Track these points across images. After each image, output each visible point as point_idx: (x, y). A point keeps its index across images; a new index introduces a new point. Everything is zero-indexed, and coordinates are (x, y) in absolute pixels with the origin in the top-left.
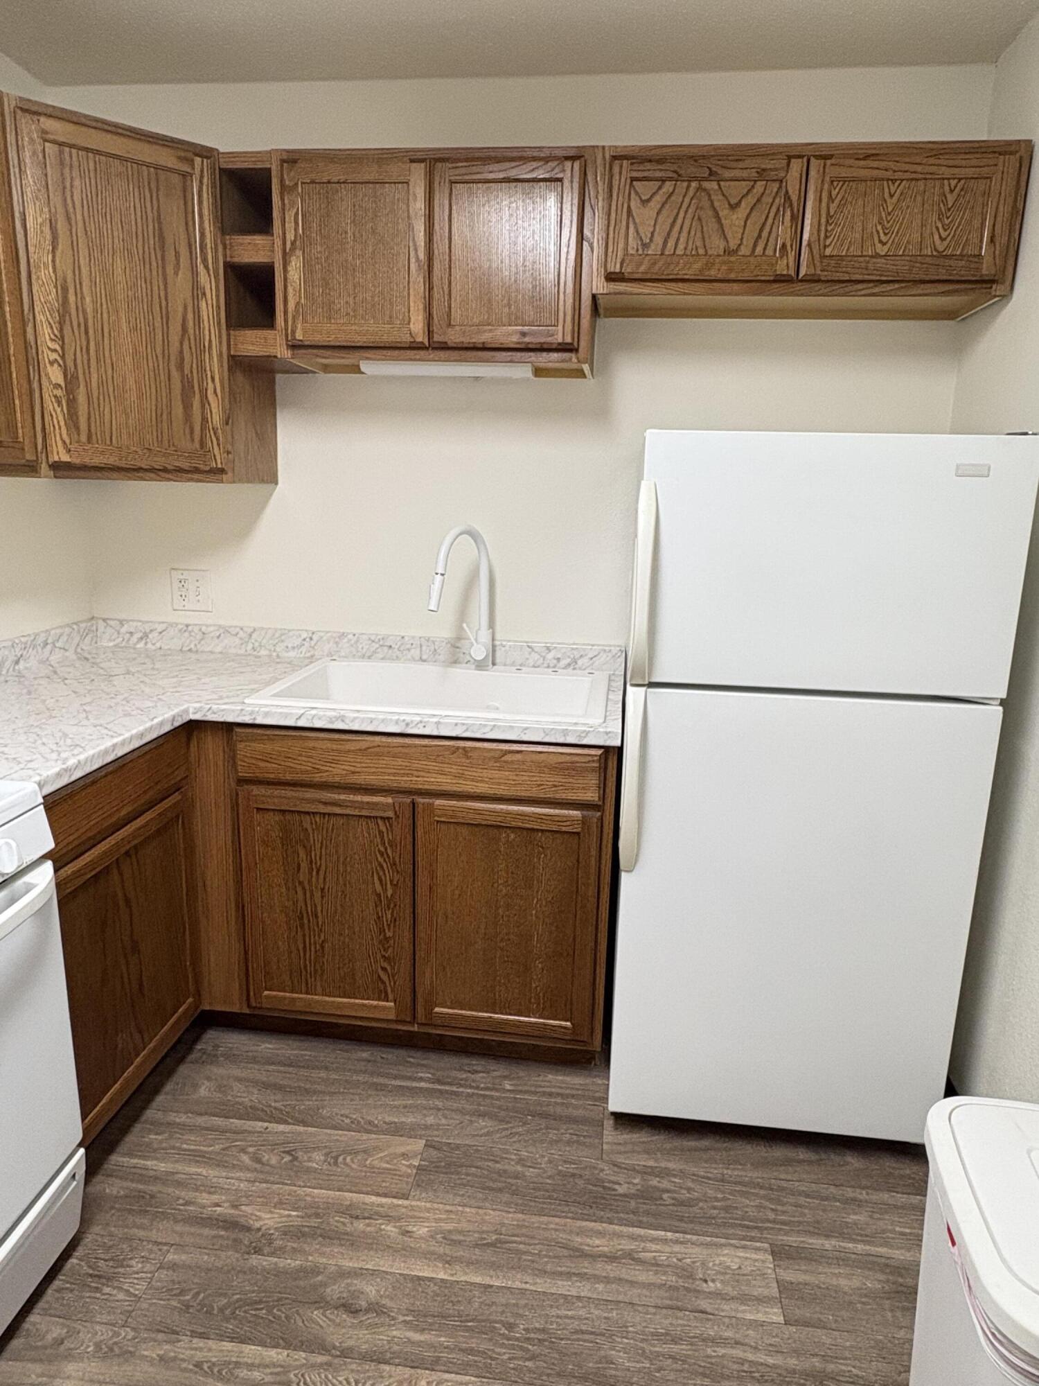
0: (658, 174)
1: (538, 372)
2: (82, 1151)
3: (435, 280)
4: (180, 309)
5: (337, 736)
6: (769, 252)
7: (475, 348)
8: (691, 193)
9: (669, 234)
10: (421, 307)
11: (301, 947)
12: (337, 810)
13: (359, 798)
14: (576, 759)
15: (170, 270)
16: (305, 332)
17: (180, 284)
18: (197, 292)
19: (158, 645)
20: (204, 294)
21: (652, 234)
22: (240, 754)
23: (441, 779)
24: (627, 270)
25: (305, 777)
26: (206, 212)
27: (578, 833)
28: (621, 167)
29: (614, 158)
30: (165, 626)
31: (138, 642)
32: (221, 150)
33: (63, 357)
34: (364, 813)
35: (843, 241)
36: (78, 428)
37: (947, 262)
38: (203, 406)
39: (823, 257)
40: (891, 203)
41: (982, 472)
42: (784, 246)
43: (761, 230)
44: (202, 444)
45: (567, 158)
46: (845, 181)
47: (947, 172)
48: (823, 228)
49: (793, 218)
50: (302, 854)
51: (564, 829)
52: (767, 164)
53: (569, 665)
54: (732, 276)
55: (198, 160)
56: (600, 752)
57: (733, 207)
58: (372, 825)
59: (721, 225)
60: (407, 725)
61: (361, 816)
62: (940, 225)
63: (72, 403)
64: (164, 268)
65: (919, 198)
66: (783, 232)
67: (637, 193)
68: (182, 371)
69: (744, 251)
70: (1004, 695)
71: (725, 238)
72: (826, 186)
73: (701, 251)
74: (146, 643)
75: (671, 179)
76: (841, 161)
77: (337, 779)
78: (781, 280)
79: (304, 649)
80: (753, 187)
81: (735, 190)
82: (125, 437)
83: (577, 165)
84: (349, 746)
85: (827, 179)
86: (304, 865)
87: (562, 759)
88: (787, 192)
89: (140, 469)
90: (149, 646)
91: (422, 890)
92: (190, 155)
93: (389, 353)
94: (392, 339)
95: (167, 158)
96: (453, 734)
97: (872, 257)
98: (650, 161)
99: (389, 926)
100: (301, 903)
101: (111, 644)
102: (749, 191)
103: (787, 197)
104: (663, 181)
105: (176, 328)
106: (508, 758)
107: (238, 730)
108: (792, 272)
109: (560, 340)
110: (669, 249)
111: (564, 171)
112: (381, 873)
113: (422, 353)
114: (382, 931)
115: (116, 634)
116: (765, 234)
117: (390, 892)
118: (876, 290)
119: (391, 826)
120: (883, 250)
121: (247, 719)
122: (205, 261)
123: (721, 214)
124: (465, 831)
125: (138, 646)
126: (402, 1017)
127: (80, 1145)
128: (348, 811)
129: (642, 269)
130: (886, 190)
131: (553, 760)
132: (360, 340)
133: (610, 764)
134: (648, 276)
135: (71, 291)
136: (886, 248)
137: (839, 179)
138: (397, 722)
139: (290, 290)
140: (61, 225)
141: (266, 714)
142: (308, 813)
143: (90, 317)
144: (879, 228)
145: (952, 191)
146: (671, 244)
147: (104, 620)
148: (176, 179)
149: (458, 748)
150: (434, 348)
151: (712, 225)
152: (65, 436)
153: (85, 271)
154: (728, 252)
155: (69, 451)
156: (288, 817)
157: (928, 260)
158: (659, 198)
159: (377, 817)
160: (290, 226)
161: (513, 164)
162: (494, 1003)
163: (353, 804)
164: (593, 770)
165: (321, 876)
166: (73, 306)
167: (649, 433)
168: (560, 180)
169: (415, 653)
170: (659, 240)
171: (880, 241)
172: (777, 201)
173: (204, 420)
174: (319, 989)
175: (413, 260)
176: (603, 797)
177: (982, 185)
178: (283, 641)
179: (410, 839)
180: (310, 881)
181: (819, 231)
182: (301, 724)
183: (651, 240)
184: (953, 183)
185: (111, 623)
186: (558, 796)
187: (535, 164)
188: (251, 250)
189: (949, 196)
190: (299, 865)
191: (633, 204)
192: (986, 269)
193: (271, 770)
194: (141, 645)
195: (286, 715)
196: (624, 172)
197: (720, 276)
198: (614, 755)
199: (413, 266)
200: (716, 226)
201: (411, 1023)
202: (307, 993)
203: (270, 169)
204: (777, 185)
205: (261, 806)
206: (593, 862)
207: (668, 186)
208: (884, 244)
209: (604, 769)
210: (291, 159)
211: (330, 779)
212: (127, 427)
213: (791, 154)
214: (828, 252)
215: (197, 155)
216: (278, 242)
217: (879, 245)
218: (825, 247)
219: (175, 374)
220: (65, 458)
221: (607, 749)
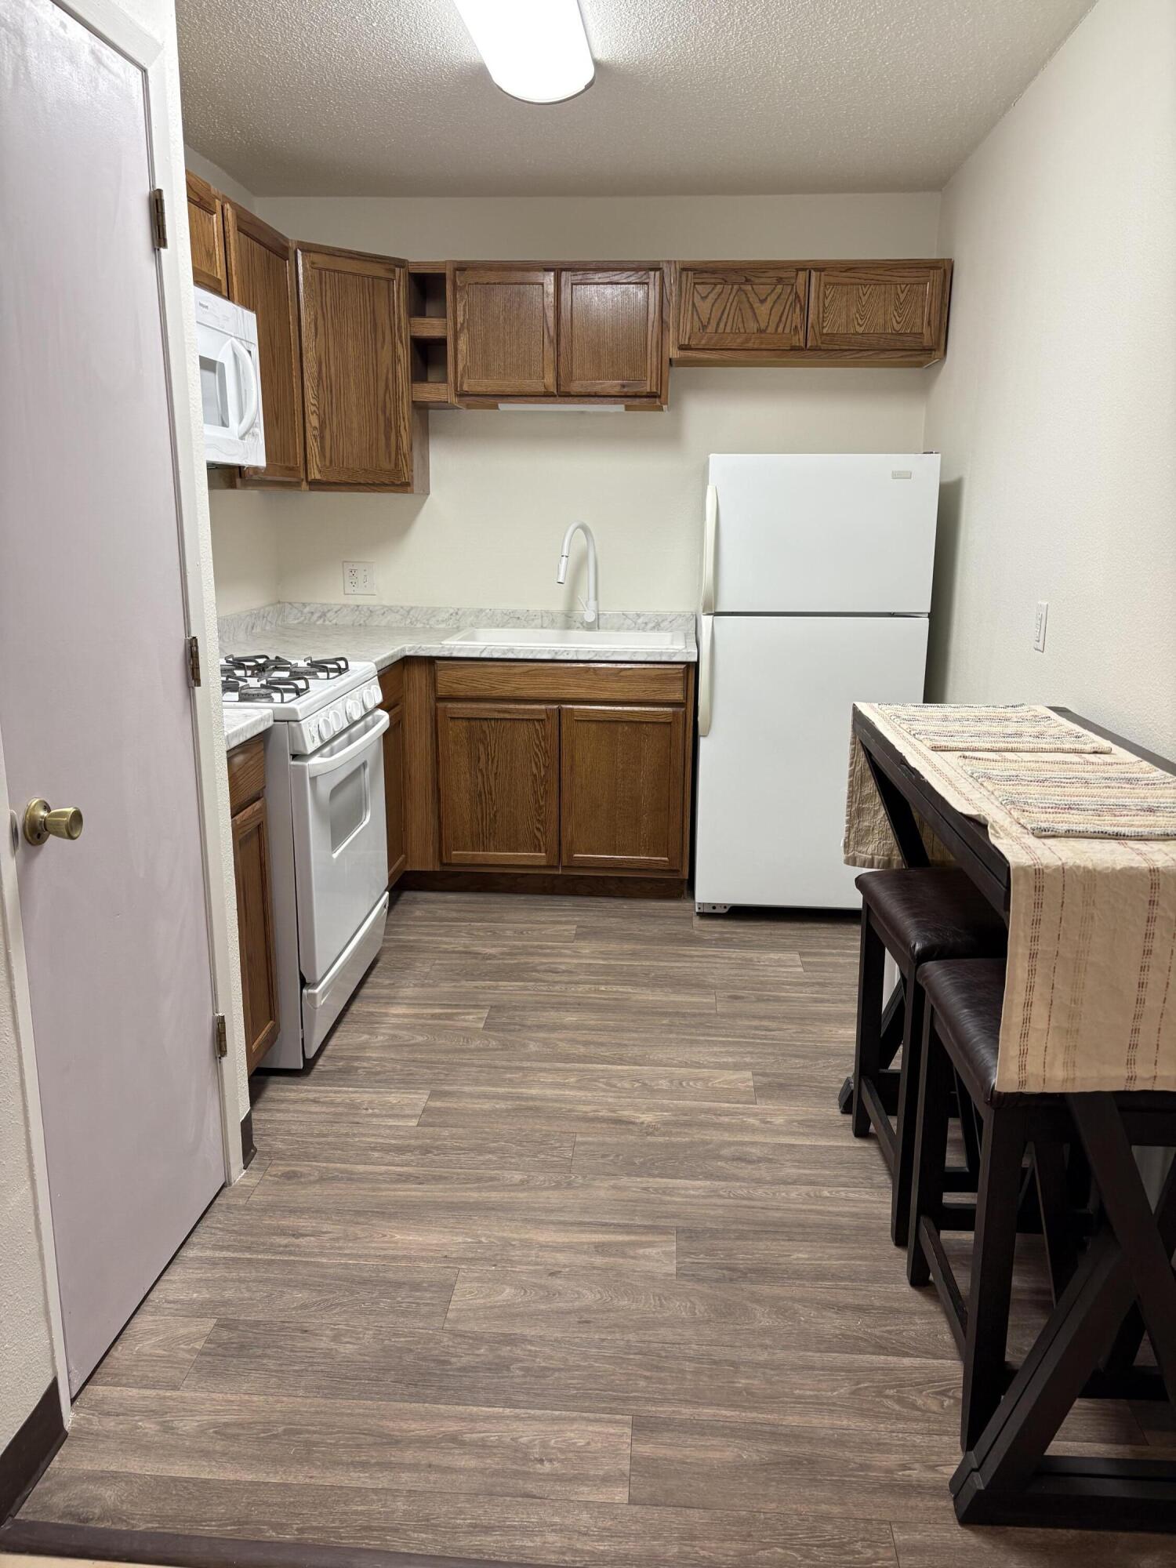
0: (713, 281)
1: (628, 408)
2: (387, 893)
3: (562, 349)
4: (385, 371)
5: (507, 664)
6: (787, 330)
7: (589, 396)
8: (734, 291)
9: (720, 319)
10: (552, 367)
11: (480, 816)
12: (507, 716)
13: (522, 707)
14: (669, 672)
15: (379, 345)
16: (469, 385)
17: (385, 355)
18: (395, 359)
19: (334, 621)
20: (400, 360)
21: (709, 319)
22: (439, 679)
23: (580, 691)
24: (693, 343)
25: (487, 693)
26: (402, 304)
27: (670, 723)
28: (687, 276)
29: (684, 269)
30: (339, 607)
31: (317, 620)
32: (410, 260)
33: (318, 409)
34: (526, 717)
35: (834, 324)
36: (325, 457)
37: (902, 338)
38: (397, 436)
39: (822, 334)
40: (864, 299)
41: (908, 476)
42: (796, 327)
43: (781, 317)
44: (396, 465)
45: (652, 270)
46: (834, 284)
47: (899, 280)
48: (821, 316)
49: (802, 309)
50: (482, 749)
51: (661, 720)
52: (784, 275)
53: (654, 627)
54: (763, 346)
55: (397, 270)
56: (683, 666)
57: (762, 301)
58: (531, 725)
59: (755, 314)
60: (556, 653)
61: (523, 720)
62: (896, 314)
63: (322, 438)
64: (376, 344)
65: (882, 297)
66: (797, 317)
67: (698, 292)
68: (385, 413)
69: (771, 329)
70: (929, 611)
71: (758, 322)
72: (822, 288)
73: (742, 330)
74: (324, 621)
75: (721, 284)
76: (831, 273)
77: (508, 694)
78: (793, 349)
79: (451, 622)
80: (774, 289)
81: (763, 290)
82: (351, 462)
83: (658, 273)
84: (516, 671)
85: (822, 284)
86: (483, 757)
87: (659, 672)
88: (796, 293)
89: (360, 484)
90: (327, 622)
91: (565, 769)
92: (392, 267)
93: (530, 399)
94: (533, 390)
95: (379, 271)
96: (587, 658)
97: (853, 334)
98: (706, 272)
99: (542, 797)
100: (480, 784)
101: (296, 622)
102: (772, 291)
103: (797, 296)
104: (715, 284)
105: (382, 384)
106: (623, 673)
107: (438, 662)
108: (802, 345)
109: (648, 390)
110: (720, 330)
111: (649, 278)
112: (537, 760)
113: (552, 399)
114: (537, 801)
115: (299, 614)
116: (784, 319)
117: (543, 773)
118: (857, 356)
119: (544, 726)
120: (860, 330)
121: (446, 654)
122: (400, 337)
123: (755, 306)
124: (594, 726)
125: (318, 623)
126: (551, 863)
127: (386, 890)
128: (514, 717)
129: (703, 342)
130: (861, 291)
131: (654, 673)
132: (508, 390)
133: (690, 677)
134: (707, 347)
135: (324, 365)
136: (862, 328)
137: (830, 284)
138: (549, 652)
139: (459, 356)
140: (320, 322)
141: (460, 650)
142: (486, 719)
143: (333, 379)
144: (857, 315)
145: (902, 292)
146: (722, 325)
147: (290, 603)
148: (384, 284)
149: (589, 668)
150: (560, 396)
151: (749, 314)
152: (318, 463)
153: (331, 350)
154: (760, 331)
155: (320, 472)
156: (473, 723)
157: (889, 336)
158: (712, 296)
159: (534, 720)
160: (460, 313)
161: (615, 273)
162: (615, 849)
163: (518, 711)
164: (679, 679)
165: (495, 765)
166: (324, 375)
167: (711, 456)
168: (647, 284)
169: (538, 622)
170: (713, 323)
171: (858, 324)
172: (791, 298)
173: (398, 448)
174: (492, 847)
175: (546, 336)
176: (686, 698)
177: (921, 288)
178: (434, 616)
179: (557, 733)
180: (487, 769)
181: (818, 317)
182: (484, 655)
183: (708, 323)
184: (903, 286)
185: (296, 605)
186: (656, 698)
187: (629, 273)
188: (430, 327)
189: (901, 295)
190: (479, 758)
191: (695, 299)
192: (927, 341)
193: (462, 690)
194: (320, 622)
195: (474, 650)
196: (689, 281)
197: (756, 347)
198: (693, 668)
199: (546, 340)
200: (751, 314)
201: (556, 868)
202: (484, 851)
203: (445, 274)
204: (790, 287)
205: (454, 716)
206: (680, 741)
207: (719, 287)
208: (861, 326)
209: (686, 678)
210: (461, 268)
211: (504, 694)
212: (352, 453)
213: (801, 267)
214: (825, 331)
215: (397, 266)
216: (450, 324)
217: (857, 327)
218: (823, 328)
219: (381, 417)
220: (318, 477)
221: (688, 664)
